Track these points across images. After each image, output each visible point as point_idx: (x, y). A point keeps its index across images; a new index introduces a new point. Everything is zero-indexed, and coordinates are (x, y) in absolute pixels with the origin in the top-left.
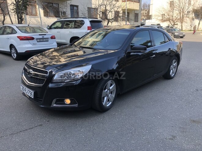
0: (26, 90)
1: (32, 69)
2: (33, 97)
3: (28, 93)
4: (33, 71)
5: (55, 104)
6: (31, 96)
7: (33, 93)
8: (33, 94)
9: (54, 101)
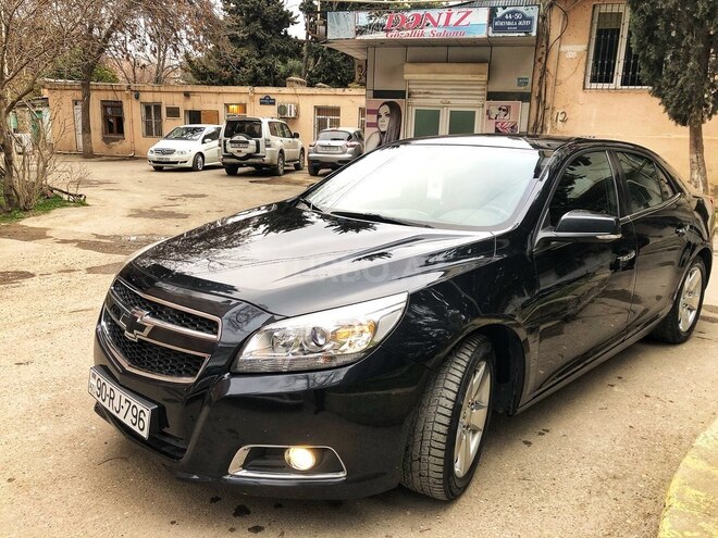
0: (117, 398)
1: (148, 309)
2: (145, 434)
3: (123, 412)
4: (153, 315)
5: (244, 467)
6: (136, 429)
7: (148, 413)
8: (147, 419)
9: (241, 454)
